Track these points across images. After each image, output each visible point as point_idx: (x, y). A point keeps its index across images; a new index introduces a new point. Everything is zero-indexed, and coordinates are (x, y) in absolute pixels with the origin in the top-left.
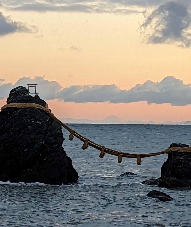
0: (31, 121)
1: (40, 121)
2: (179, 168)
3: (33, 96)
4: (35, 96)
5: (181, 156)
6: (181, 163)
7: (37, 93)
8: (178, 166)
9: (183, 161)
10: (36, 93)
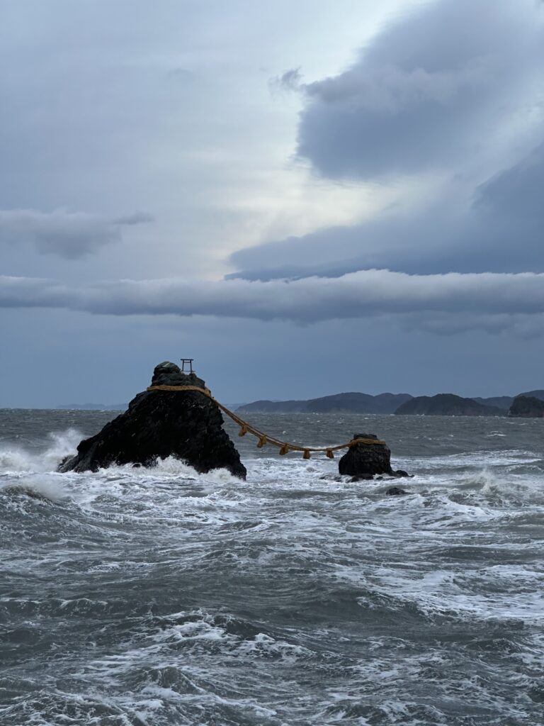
0: (192, 405)
1: (202, 405)
2: (366, 463)
3: (188, 374)
4: (191, 374)
5: (369, 448)
6: (369, 456)
7: (193, 370)
8: (366, 461)
9: (371, 455)
10: (191, 371)
